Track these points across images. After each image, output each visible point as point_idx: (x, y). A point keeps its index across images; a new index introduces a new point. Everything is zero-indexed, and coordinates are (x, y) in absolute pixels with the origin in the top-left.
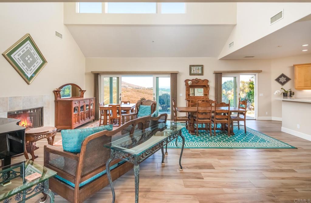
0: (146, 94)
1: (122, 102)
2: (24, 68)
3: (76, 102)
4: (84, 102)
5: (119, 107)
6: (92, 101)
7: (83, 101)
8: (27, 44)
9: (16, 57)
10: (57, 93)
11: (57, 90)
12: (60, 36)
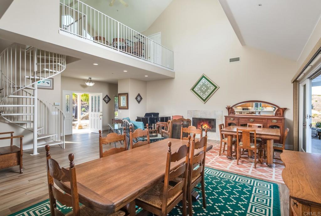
2: (201, 94)
3: (232, 118)
6: (271, 122)
7: (247, 120)
8: (203, 80)
9: (197, 89)
11: (227, 107)
12: (237, 59)
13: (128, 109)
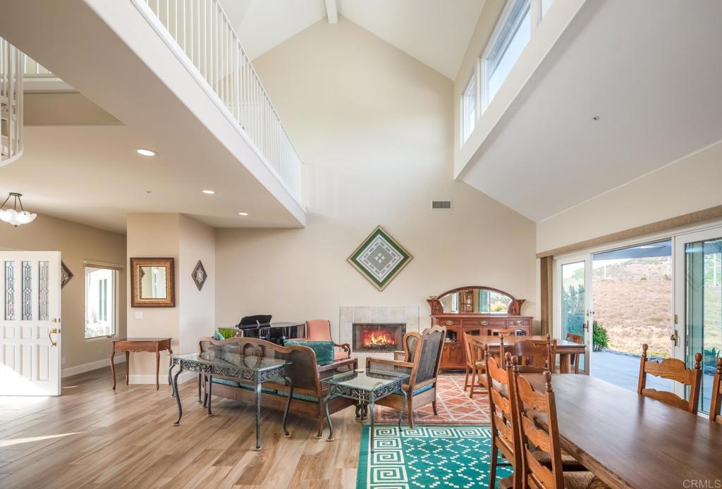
2: (373, 271)
3: (450, 321)
4: (480, 324)
6: (514, 324)
7: (476, 322)
8: (378, 239)
9: (363, 259)
10: (435, 304)
11: (433, 299)
12: (445, 205)
13: (174, 306)
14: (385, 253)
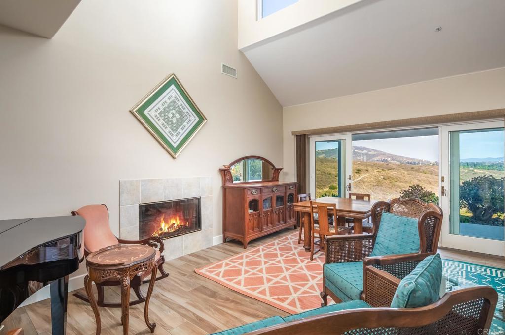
0: (431, 174)
1: (350, 195)
2: (166, 131)
3: (254, 191)
4: (273, 191)
5: (333, 208)
6: (290, 189)
7: (270, 190)
8: (172, 90)
9: (153, 113)
10: (225, 172)
11: (224, 168)
12: (233, 72)
14: (180, 111)
